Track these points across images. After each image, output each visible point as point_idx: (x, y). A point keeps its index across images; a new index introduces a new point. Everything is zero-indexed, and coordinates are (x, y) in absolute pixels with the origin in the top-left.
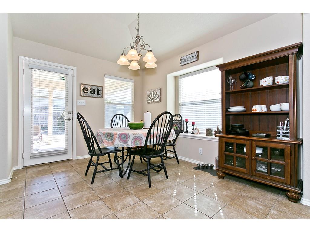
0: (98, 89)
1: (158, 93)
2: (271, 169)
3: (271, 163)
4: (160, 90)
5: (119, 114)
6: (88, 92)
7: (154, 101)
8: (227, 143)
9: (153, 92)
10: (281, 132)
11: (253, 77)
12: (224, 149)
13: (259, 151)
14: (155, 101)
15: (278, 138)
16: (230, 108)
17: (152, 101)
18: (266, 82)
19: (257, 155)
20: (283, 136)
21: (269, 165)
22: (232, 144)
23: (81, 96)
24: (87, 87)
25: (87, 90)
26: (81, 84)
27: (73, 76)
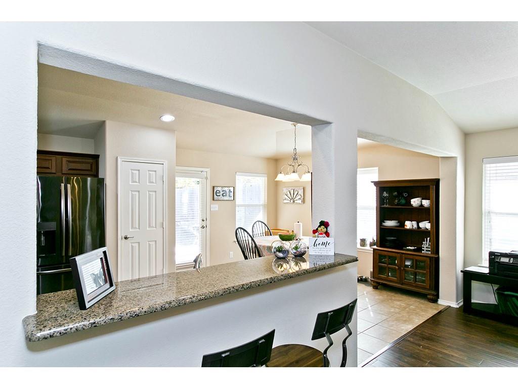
0: (230, 190)
1: (301, 192)
2: (416, 278)
3: (416, 272)
4: (302, 190)
5: (259, 221)
6: (220, 196)
7: (294, 202)
8: (380, 256)
9: (292, 191)
10: (425, 246)
11: (406, 195)
12: (378, 262)
13: (408, 263)
14: (296, 201)
15: (423, 252)
16: (384, 222)
17: (292, 201)
18: (415, 202)
19: (407, 266)
20: (426, 251)
21: (415, 274)
22: (385, 256)
23: (214, 200)
24: (219, 189)
25: (220, 193)
26: (214, 187)
27: (207, 178)
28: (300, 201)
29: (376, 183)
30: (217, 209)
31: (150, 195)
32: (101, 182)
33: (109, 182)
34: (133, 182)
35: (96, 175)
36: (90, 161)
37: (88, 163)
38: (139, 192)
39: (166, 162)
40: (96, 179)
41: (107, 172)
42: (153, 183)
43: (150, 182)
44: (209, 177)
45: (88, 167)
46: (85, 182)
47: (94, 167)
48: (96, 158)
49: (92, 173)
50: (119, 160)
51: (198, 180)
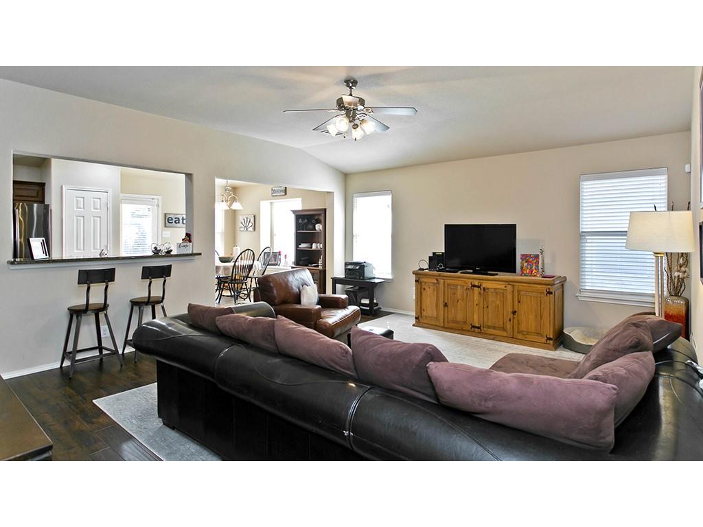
0: (183, 218)
1: (252, 220)
4: (253, 218)
6: (172, 222)
9: (246, 219)
11: (314, 221)
17: (245, 229)
18: (317, 227)
23: (165, 226)
24: (172, 216)
25: (172, 220)
26: (165, 214)
27: (158, 206)
28: (251, 229)
29: (294, 212)
30: (169, 236)
31: (94, 220)
32: (47, 208)
33: (54, 208)
34: (78, 208)
35: (42, 201)
36: (37, 188)
37: (34, 190)
38: (83, 217)
39: (111, 190)
40: (42, 205)
41: (52, 199)
42: (97, 209)
43: (95, 209)
44: (160, 205)
45: (34, 194)
46: (31, 208)
47: (40, 193)
48: (42, 185)
49: (37, 199)
50: (64, 188)
51: (149, 207)
